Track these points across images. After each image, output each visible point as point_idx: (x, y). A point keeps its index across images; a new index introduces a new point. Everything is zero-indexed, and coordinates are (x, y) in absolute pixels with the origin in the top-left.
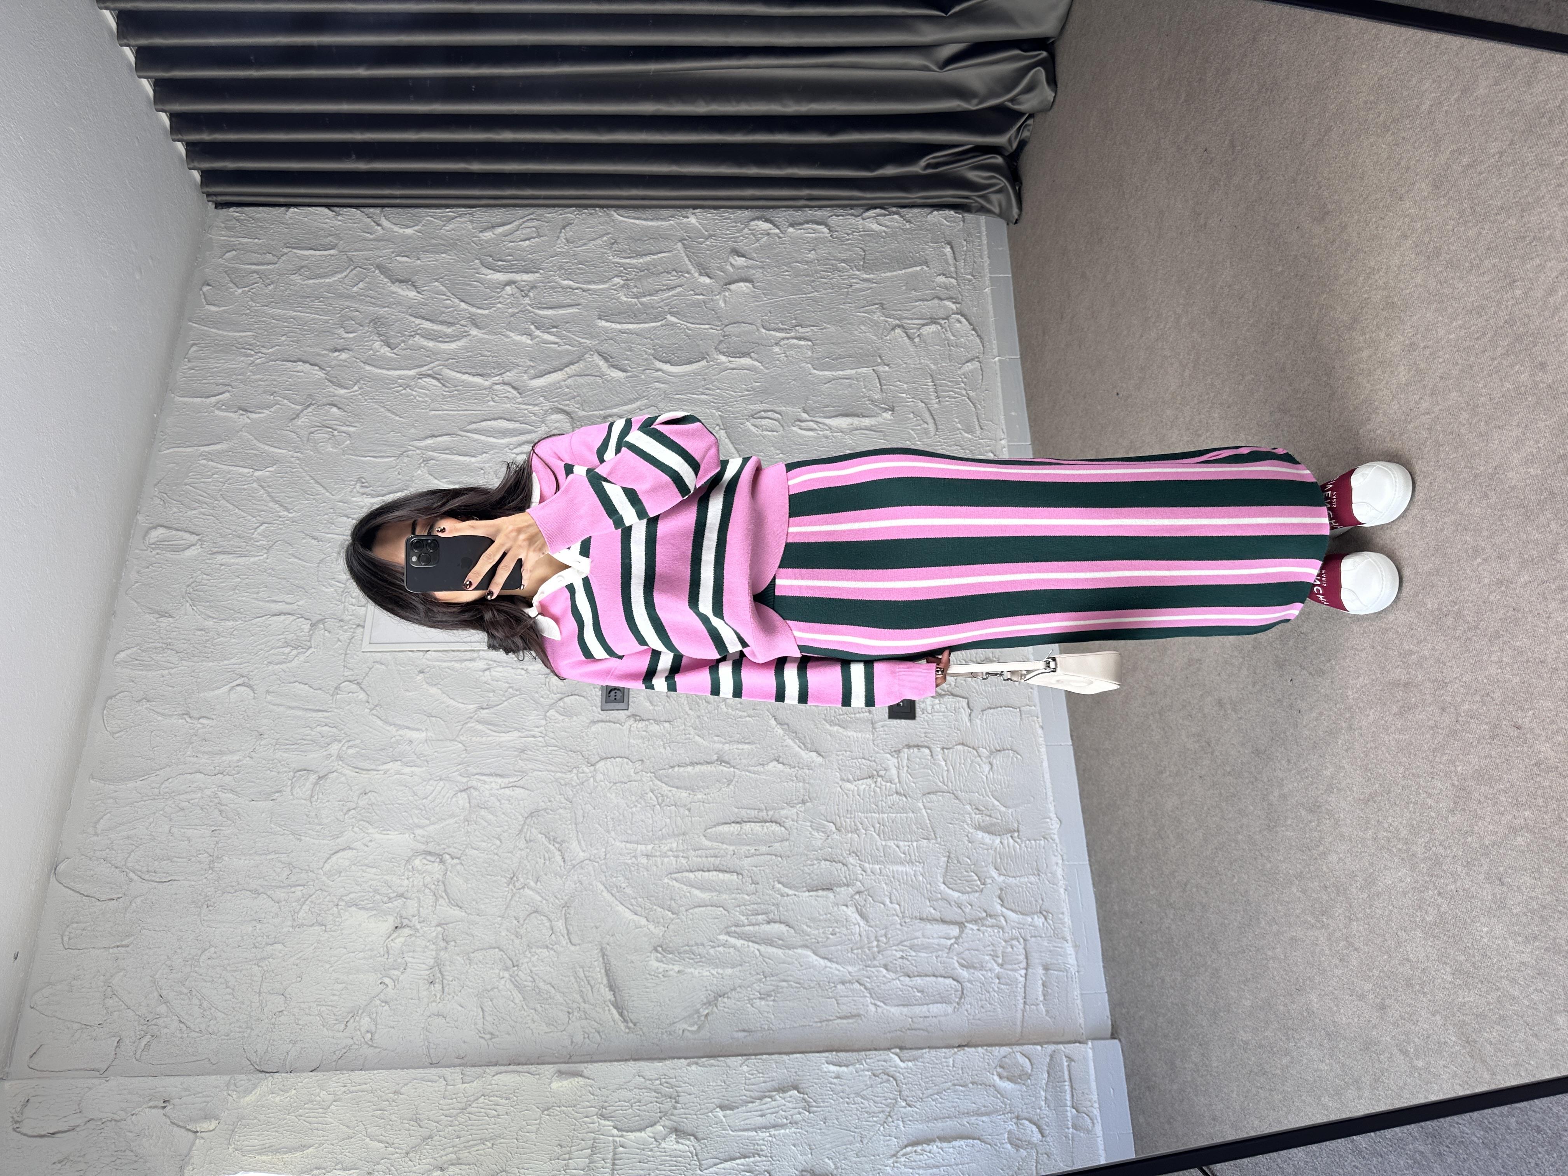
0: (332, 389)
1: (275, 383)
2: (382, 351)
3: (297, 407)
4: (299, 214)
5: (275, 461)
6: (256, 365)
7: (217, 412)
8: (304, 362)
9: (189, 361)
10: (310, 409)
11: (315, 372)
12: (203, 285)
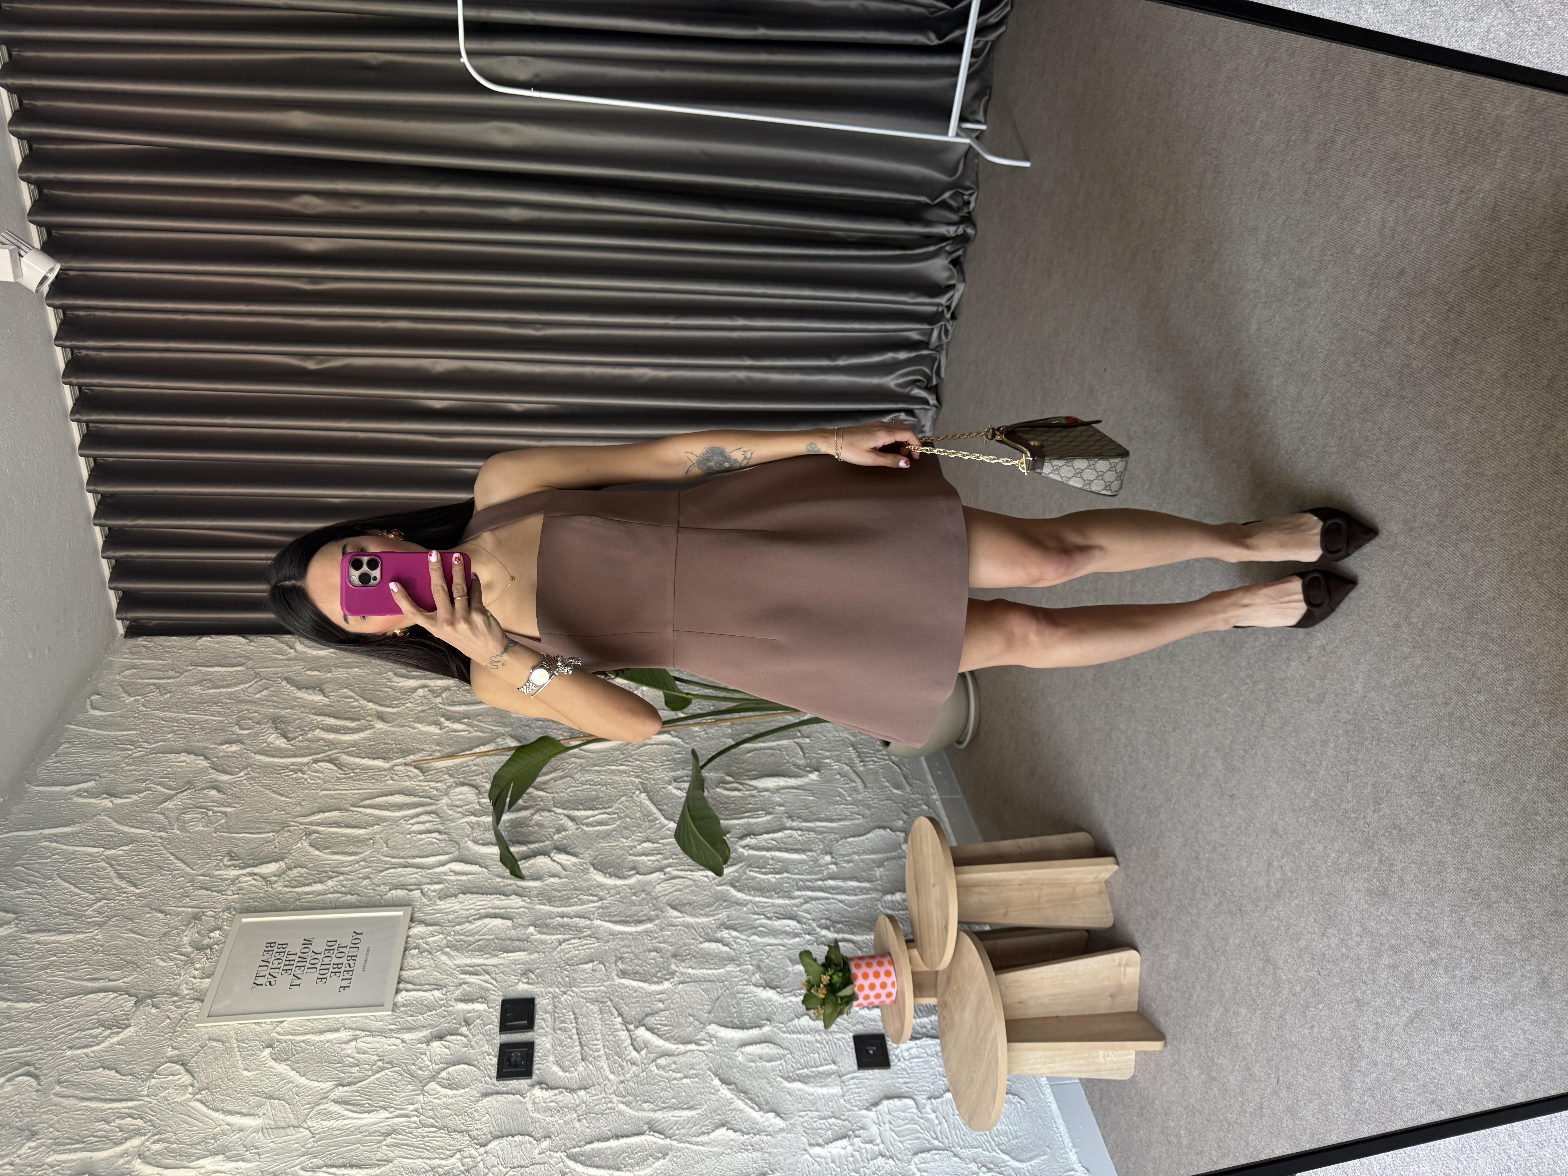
0: (215, 775)
1: (150, 772)
2: (278, 743)
3: (171, 792)
4: (211, 642)
5: (132, 840)
6: (133, 758)
7: (75, 799)
8: (189, 753)
9: (56, 756)
10: (185, 793)
11: (198, 762)
12: (92, 694)
